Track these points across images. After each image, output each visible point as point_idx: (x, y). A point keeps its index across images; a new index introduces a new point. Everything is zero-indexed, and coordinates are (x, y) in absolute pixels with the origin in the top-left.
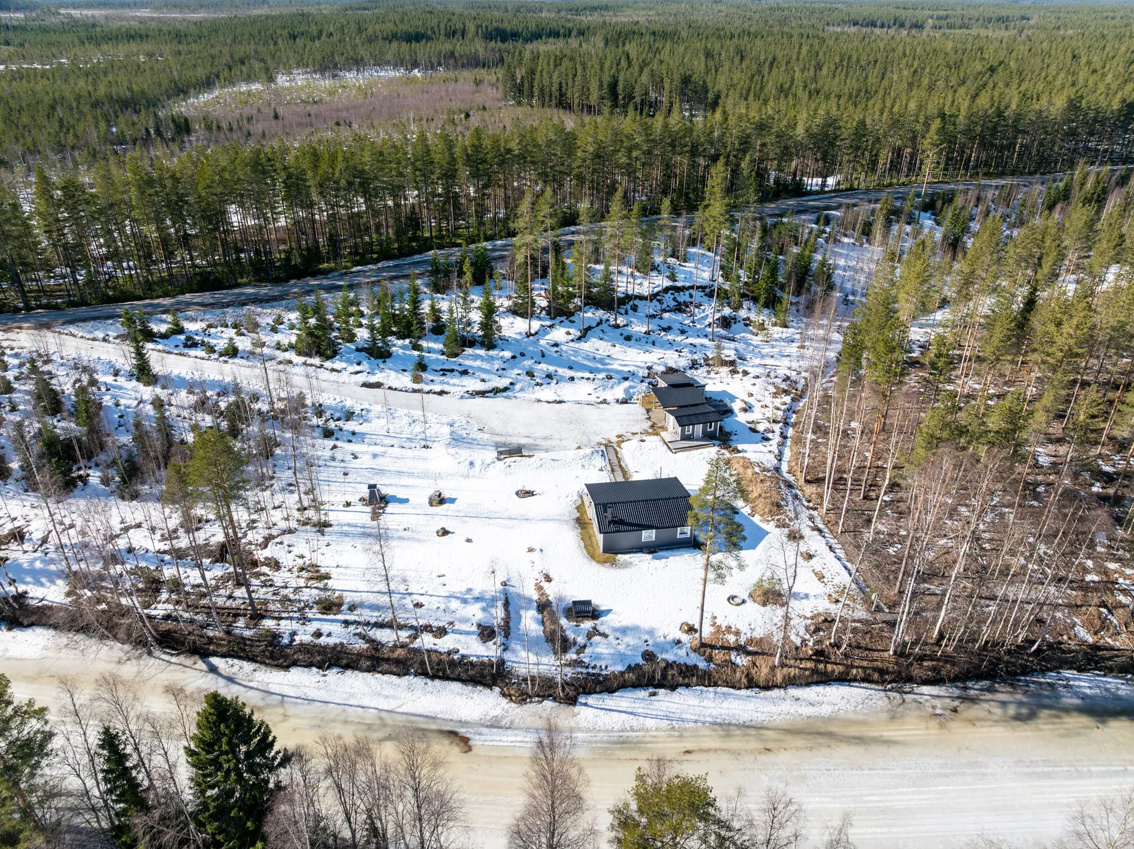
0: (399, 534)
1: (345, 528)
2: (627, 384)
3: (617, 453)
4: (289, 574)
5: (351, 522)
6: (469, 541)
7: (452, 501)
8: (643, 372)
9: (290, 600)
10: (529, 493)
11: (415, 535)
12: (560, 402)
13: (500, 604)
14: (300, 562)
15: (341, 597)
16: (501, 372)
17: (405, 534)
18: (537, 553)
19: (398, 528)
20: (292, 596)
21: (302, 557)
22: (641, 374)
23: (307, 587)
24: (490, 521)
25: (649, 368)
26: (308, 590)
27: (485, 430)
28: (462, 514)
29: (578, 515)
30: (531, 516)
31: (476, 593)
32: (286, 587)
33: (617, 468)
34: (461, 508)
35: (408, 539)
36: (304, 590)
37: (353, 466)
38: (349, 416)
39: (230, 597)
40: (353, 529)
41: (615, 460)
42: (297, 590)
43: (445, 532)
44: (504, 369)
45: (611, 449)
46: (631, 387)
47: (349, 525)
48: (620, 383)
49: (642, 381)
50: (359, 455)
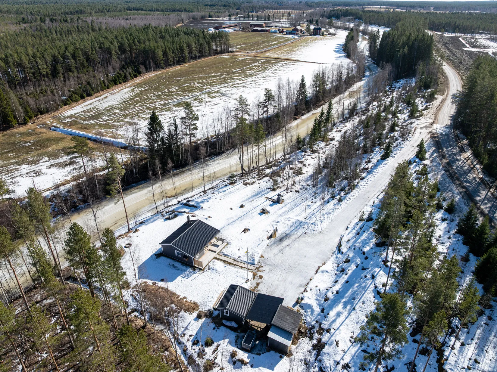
2: (317, 309)
6: (231, 209)
7: (260, 214)
8: (325, 325)
12: (317, 272)
16: (353, 247)
17: (251, 200)
19: (255, 200)
22: (324, 322)
24: (237, 217)
25: (328, 331)
27: (305, 235)
28: (249, 213)
30: (230, 226)
34: (253, 214)
38: (340, 200)
43: (242, 206)
44: (355, 249)
46: (312, 311)
47: (267, 193)
48: (320, 305)
49: (317, 322)
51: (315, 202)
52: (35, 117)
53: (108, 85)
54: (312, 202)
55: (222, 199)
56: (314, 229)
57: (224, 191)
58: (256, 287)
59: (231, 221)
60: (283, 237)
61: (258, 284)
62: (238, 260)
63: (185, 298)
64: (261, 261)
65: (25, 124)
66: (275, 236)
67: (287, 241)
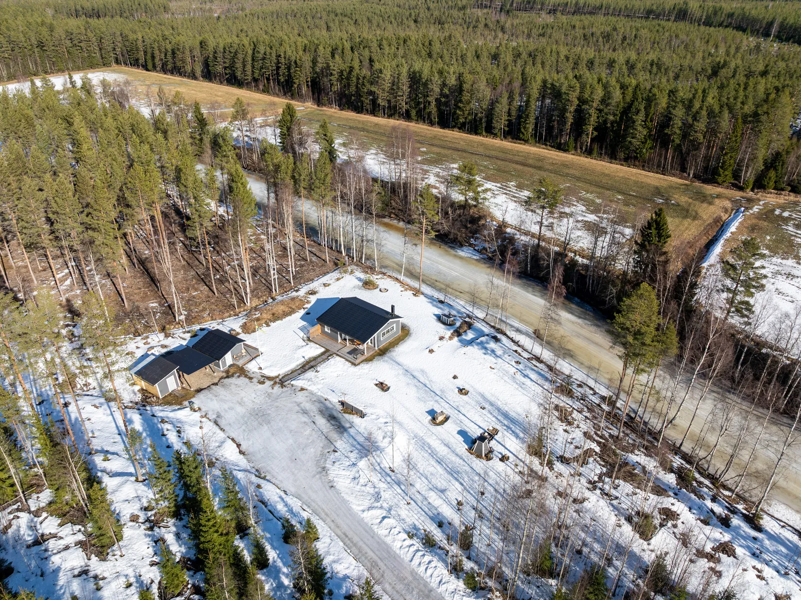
0: (490, 408)
1: (521, 435)
3: (287, 375)
4: (581, 425)
5: (514, 439)
7: (431, 412)
9: (588, 408)
10: (380, 384)
11: (481, 400)
14: (568, 428)
15: (556, 392)
18: (432, 348)
20: (586, 409)
21: (565, 431)
23: (574, 408)
24: (428, 382)
26: (574, 406)
27: (331, 450)
29: (377, 357)
30: (401, 372)
31: (484, 351)
32: (586, 417)
33: (307, 367)
36: (576, 408)
37: (469, 497)
38: (429, 543)
39: (627, 435)
40: (518, 431)
41: (298, 372)
42: (580, 412)
43: (462, 391)
45: (285, 379)
47: (517, 436)
50: (455, 503)
51: (459, 509)
52: (775, 189)
54: (460, 504)
55: (495, 370)
56: (337, 463)
58: (246, 376)
59: (415, 374)
60: (340, 423)
61: (251, 378)
62: (312, 369)
63: (268, 325)
64: (294, 388)
65: (741, 189)
66: (347, 413)
67: (329, 424)
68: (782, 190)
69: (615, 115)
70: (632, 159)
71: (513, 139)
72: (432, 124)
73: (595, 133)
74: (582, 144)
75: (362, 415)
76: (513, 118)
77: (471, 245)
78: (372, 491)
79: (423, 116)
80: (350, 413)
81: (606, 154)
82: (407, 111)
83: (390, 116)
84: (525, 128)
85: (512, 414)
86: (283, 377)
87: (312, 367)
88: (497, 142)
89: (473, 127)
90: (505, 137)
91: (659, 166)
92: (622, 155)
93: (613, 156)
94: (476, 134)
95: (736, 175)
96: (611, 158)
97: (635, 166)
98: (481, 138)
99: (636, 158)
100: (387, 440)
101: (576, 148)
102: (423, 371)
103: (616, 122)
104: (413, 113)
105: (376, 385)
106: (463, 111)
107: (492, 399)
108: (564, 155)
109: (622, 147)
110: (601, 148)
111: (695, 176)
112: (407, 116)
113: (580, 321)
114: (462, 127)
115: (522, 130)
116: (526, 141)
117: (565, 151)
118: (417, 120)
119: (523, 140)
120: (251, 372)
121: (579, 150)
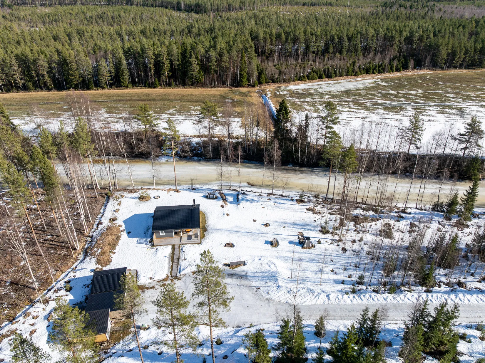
0: (286, 225)
1: (312, 228)
3: (171, 272)
4: (324, 211)
6: (255, 221)
7: (267, 242)
10: (227, 245)
13: (240, 199)
14: (322, 215)
15: (298, 203)
17: (284, 225)
18: (226, 213)
19: (288, 228)
20: (316, 204)
21: (323, 217)
24: (246, 230)
26: (311, 205)
27: (255, 289)
28: (261, 235)
29: (205, 233)
30: (227, 233)
31: (249, 202)
32: (321, 207)
33: (175, 261)
34: (261, 238)
35: (281, 223)
36: (313, 206)
37: (331, 266)
40: (309, 228)
41: (175, 266)
42: (316, 206)
43: (266, 225)
45: (174, 274)
51: (335, 273)
52: (266, 83)
53: (357, 72)
54: (332, 271)
55: (266, 208)
56: (270, 292)
57: (280, 203)
58: (147, 288)
59: (235, 230)
60: (238, 275)
61: (153, 288)
62: (180, 260)
63: (114, 253)
64: (187, 275)
65: (253, 86)
66: (235, 268)
67: (234, 279)
68: (269, 82)
69: (178, 60)
70: (195, 83)
71: (117, 87)
72: (49, 89)
73: (170, 73)
74: (163, 81)
75: (244, 264)
76: (113, 74)
77: (163, 154)
78: (304, 291)
79: (39, 85)
80: (236, 267)
81: (179, 84)
82: (24, 85)
83: (8, 91)
84: (123, 79)
85: (298, 222)
86: (171, 274)
87: (178, 259)
88: (107, 91)
89: (85, 85)
90: (111, 87)
91: (211, 84)
92: (189, 83)
93: (184, 85)
94: (89, 89)
95: (249, 80)
96: (183, 86)
97: (198, 87)
98: (94, 91)
99: (198, 83)
100: (272, 266)
101: (160, 85)
102: (237, 227)
103: (180, 64)
104: (30, 84)
105: (225, 246)
106: (74, 76)
107: (282, 221)
108: (156, 90)
109: (188, 78)
110: (176, 81)
111: (231, 85)
112: (25, 88)
113: (259, 170)
114: (76, 87)
115: (122, 80)
116: (127, 87)
117: (155, 87)
118: (36, 90)
119: (124, 86)
120: (147, 284)
121: (163, 85)
